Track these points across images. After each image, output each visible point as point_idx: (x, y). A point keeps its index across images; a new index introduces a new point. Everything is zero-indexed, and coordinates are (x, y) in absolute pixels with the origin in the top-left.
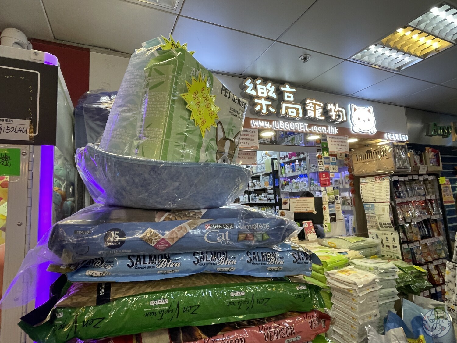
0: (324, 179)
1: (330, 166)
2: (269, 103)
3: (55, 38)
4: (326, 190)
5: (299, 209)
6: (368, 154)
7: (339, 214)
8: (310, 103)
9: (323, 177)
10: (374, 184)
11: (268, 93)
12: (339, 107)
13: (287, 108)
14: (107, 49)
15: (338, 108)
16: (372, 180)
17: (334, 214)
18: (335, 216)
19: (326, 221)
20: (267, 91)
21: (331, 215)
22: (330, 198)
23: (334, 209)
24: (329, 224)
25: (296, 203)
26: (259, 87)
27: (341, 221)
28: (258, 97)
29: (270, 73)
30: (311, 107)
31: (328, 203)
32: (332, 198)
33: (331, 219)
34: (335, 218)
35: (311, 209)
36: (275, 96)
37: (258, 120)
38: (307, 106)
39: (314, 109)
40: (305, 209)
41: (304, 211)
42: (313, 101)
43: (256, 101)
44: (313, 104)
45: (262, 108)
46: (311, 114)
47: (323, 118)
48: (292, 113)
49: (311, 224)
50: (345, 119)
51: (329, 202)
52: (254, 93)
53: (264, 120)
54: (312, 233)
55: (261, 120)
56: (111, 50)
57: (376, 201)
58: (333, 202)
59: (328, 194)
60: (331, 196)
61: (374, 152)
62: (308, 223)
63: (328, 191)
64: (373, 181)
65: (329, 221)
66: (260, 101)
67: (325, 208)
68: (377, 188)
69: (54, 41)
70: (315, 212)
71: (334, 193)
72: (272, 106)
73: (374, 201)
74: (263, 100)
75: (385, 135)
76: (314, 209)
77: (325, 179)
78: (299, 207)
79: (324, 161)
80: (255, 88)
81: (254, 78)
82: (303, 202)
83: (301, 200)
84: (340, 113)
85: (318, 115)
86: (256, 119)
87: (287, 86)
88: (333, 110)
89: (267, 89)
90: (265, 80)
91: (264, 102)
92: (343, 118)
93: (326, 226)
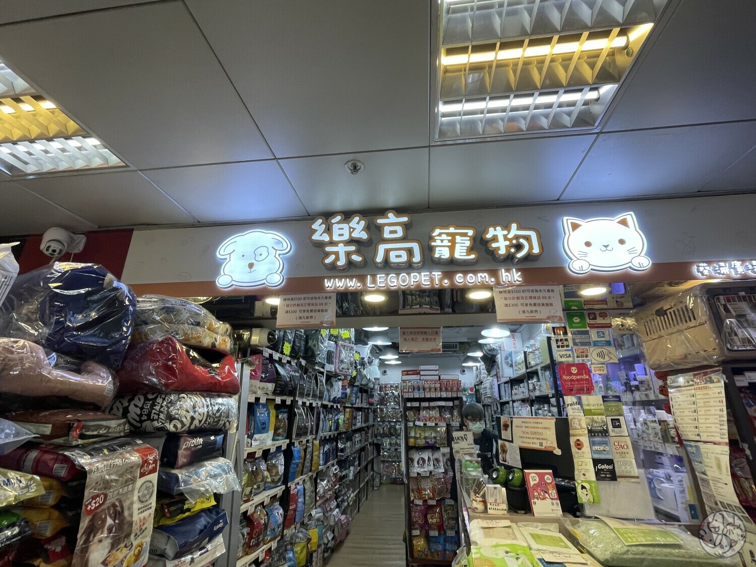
0: (574, 377)
1: (592, 349)
2: (352, 248)
3: (100, 227)
4: (580, 403)
5: (527, 440)
6: (662, 317)
7: (626, 463)
8: (440, 235)
9: (571, 374)
10: (693, 392)
11: (350, 233)
12: (519, 228)
13: (387, 252)
14: (144, 224)
15: (514, 231)
16: (688, 382)
17: (610, 462)
18: (611, 467)
19: (584, 475)
20: (350, 230)
21: (596, 462)
22: (593, 420)
23: (607, 448)
24: (593, 485)
25: (521, 427)
26: (335, 228)
27: (633, 480)
28: (332, 243)
29: (357, 201)
30: (442, 241)
31: (586, 432)
32: (600, 420)
33: (598, 473)
34: (613, 472)
35: (549, 442)
36: (364, 236)
37: (335, 277)
38: (435, 241)
39: (450, 244)
40: (538, 442)
41: (537, 446)
42: (448, 229)
43: (328, 249)
44: (448, 234)
45: (337, 259)
46: (442, 252)
47: (473, 256)
48: (398, 257)
49: (549, 478)
50: (536, 250)
51: (590, 431)
52: (326, 238)
53: (346, 277)
54: (549, 501)
55: (340, 278)
56: (147, 225)
57: (702, 439)
58: (605, 433)
59: (587, 413)
60: (595, 417)
61: (670, 313)
62: (541, 476)
63: (588, 405)
64: (691, 383)
65: (592, 476)
66: (337, 248)
67: (579, 445)
68: (700, 403)
69: (100, 229)
70: (558, 452)
71: (606, 410)
72: (358, 252)
73: (698, 438)
74: (341, 245)
75: (694, 268)
76: (555, 445)
77: (579, 377)
78: (527, 436)
79: (573, 339)
80: (329, 230)
81: (327, 216)
82: (534, 428)
83: (530, 423)
84: (522, 241)
85: (460, 253)
86: (329, 278)
87: (391, 215)
88: (501, 238)
89: (350, 228)
90: (347, 215)
91: (342, 249)
92: (531, 247)
93: (583, 487)
